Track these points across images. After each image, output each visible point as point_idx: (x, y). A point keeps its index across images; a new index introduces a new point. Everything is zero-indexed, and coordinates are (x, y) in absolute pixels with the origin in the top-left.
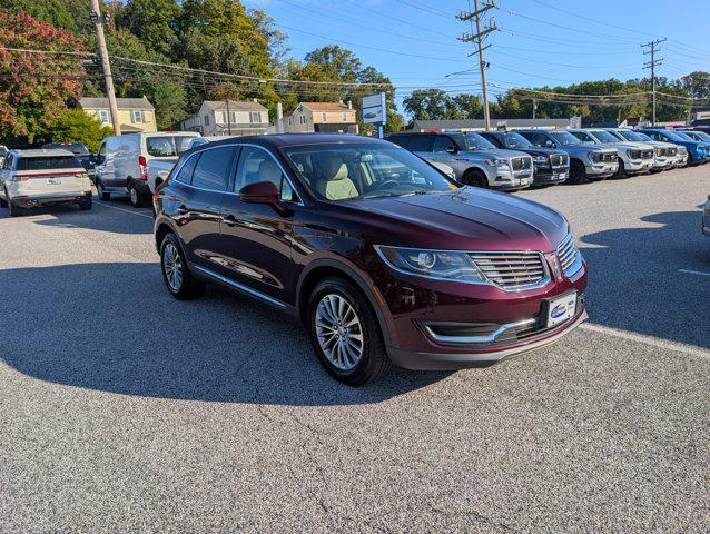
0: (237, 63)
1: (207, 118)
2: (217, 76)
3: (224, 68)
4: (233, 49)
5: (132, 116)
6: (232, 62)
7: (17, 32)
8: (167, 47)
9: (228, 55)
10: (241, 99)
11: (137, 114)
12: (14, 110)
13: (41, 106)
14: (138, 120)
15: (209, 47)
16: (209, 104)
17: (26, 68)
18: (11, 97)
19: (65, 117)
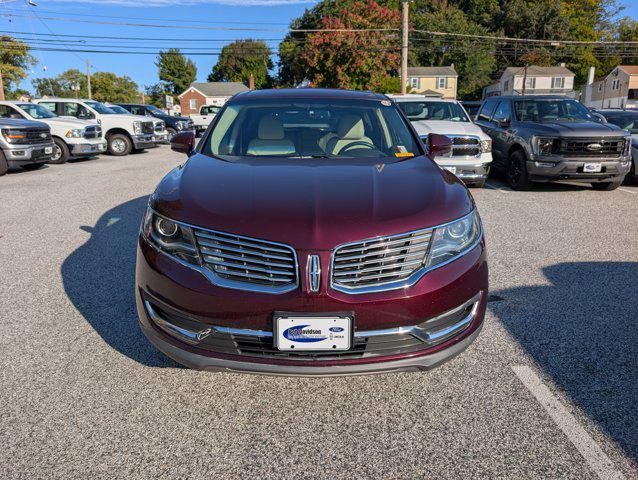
0: (555, 28)
1: (507, 83)
2: (530, 43)
3: (540, 34)
4: (553, 14)
5: (437, 82)
6: (550, 27)
7: (364, 17)
8: (487, 17)
9: (547, 20)
10: (553, 64)
11: (442, 81)
12: (349, 79)
13: (369, 75)
14: (442, 86)
15: (529, 13)
16: (511, 69)
17: (362, 46)
18: (348, 69)
19: (384, 84)
